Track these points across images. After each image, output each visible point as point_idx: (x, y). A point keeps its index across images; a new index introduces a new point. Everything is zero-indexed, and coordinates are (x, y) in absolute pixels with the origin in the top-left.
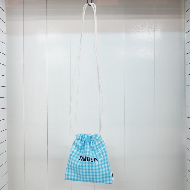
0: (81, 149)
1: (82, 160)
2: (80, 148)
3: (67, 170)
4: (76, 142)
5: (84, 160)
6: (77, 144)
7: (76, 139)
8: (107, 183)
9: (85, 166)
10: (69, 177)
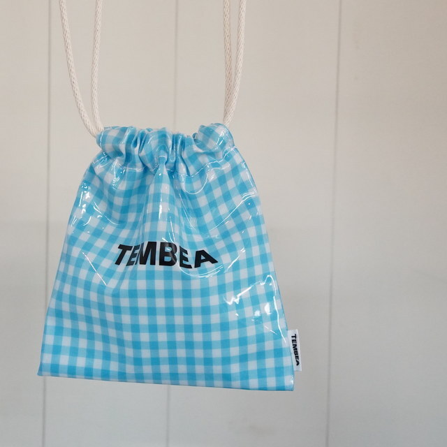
0: (125, 210)
1: (130, 263)
2: (118, 201)
3: (52, 322)
4: (99, 169)
5: (143, 262)
6: (101, 179)
7: (99, 157)
8: (265, 389)
9: (151, 294)
10: (64, 360)
